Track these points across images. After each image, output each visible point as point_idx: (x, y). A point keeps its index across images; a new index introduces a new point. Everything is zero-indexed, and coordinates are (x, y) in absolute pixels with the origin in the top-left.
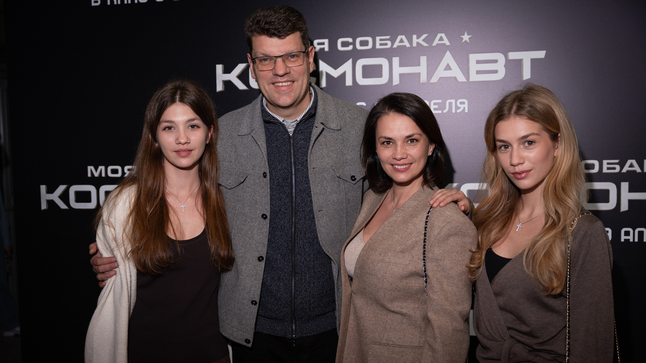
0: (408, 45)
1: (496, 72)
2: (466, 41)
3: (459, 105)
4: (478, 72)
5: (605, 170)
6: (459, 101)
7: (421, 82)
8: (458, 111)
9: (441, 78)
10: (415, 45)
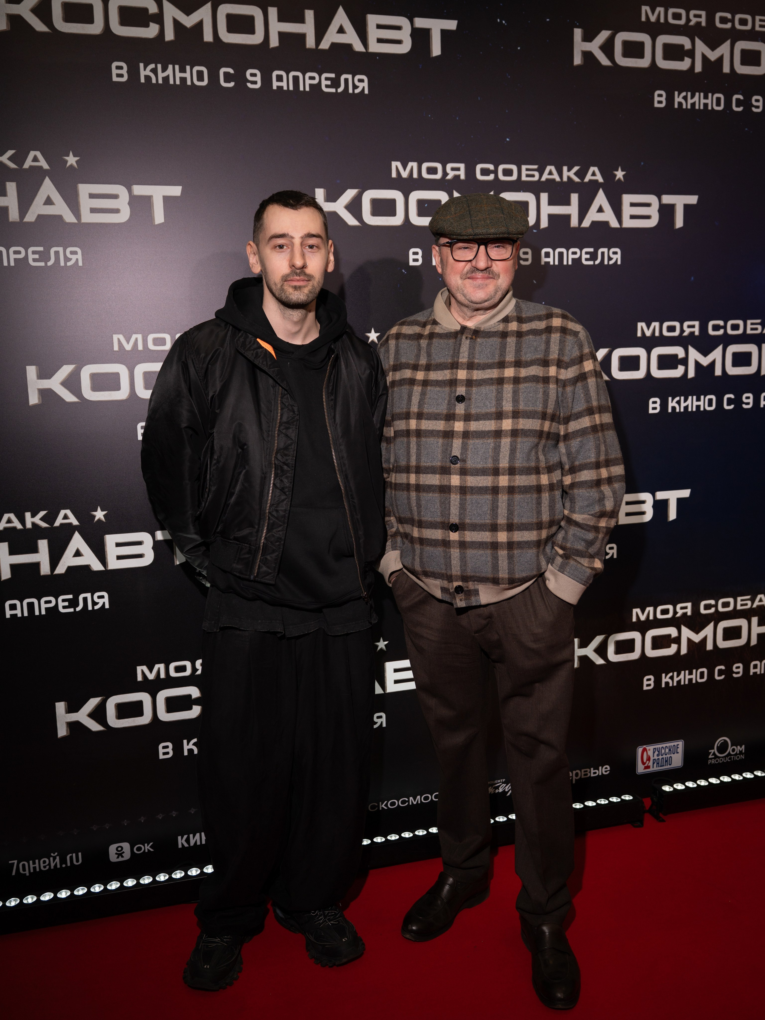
1: (117, 211)
2: (71, 166)
3: (69, 255)
4: (93, 210)
6: (69, 250)
7: (11, 219)
8: (69, 264)
9: (39, 216)
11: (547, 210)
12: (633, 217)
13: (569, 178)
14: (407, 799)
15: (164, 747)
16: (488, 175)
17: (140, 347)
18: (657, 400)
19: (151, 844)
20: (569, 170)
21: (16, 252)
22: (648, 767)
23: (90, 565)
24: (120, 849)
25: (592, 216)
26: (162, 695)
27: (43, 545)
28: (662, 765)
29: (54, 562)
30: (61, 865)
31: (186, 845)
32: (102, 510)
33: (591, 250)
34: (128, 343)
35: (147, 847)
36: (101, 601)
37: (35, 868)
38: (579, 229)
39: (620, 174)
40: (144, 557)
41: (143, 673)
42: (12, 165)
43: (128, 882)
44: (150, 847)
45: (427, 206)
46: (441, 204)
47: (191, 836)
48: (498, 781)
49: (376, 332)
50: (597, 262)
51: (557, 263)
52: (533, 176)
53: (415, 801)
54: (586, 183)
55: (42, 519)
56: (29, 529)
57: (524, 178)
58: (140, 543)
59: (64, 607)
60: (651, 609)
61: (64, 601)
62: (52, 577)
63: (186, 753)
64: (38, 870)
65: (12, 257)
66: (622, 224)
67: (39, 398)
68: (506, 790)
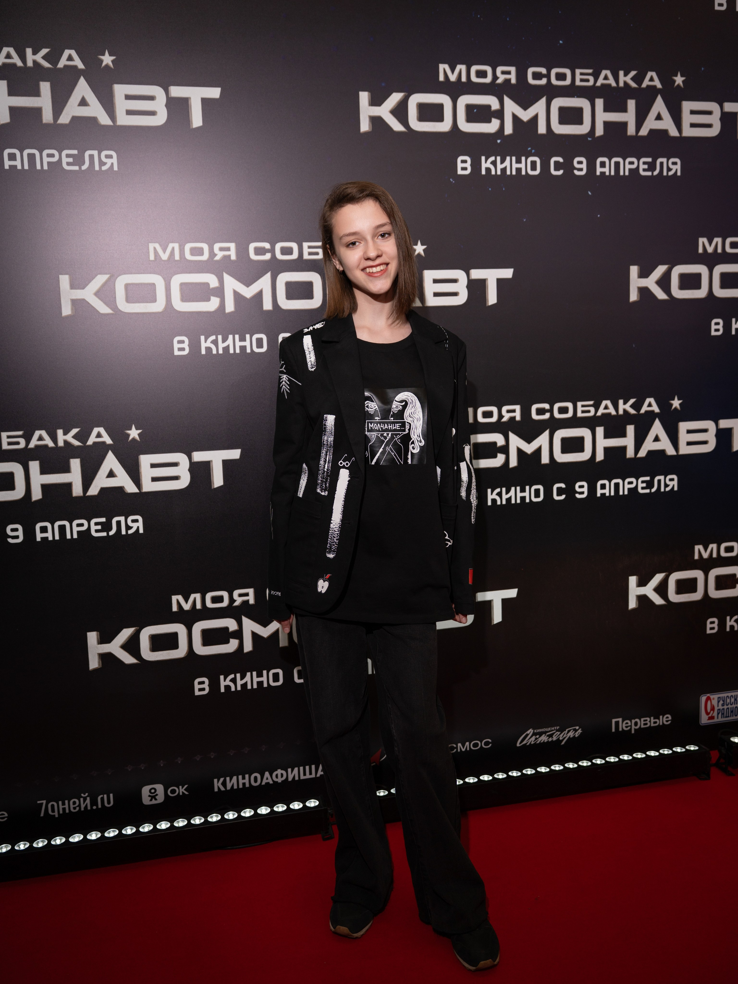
0: (20, 64)
1: (154, 113)
2: (107, 66)
3: (103, 159)
4: (129, 112)
5: (306, 256)
6: (104, 153)
7: (44, 121)
8: (104, 168)
9: (74, 119)
10: (30, 64)
11: (602, 117)
12: (693, 125)
13: (625, 83)
14: (455, 746)
15: (200, 683)
16: (541, 79)
17: (177, 257)
18: (720, 321)
19: (186, 786)
20: (626, 75)
21: (49, 156)
22: (712, 718)
23: (123, 487)
24: (153, 791)
25: (650, 124)
26: (199, 627)
27: (75, 464)
28: (727, 716)
29: (87, 482)
30: (92, 806)
31: (222, 789)
32: (137, 429)
33: (649, 160)
34: (164, 252)
35: (182, 790)
36: (135, 526)
37: (64, 809)
38: (637, 138)
39: (679, 80)
40: (180, 479)
41: (178, 602)
42: (46, 65)
43: (161, 824)
44: (185, 790)
45: (476, 111)
46: (491, 110)
47: (228, 779)
48: (552, 728)
49: (422, 245)
50: (656, 173)
51: (613, 173)
52: (588, 81)
53: (463, 748)
54: (643, 88)
55: (74, 437)
56: (61, 447)
57: (578, 83)
58: (175, 464)
59: (97, 531)
60: (714, 546)
61: (96, 524)
62: (85, 499)
63: (223, 690)
64: (67, 811)
65: (46, 160)
66: (682, 133)
67: (72, 309)
68: (561, 739)
